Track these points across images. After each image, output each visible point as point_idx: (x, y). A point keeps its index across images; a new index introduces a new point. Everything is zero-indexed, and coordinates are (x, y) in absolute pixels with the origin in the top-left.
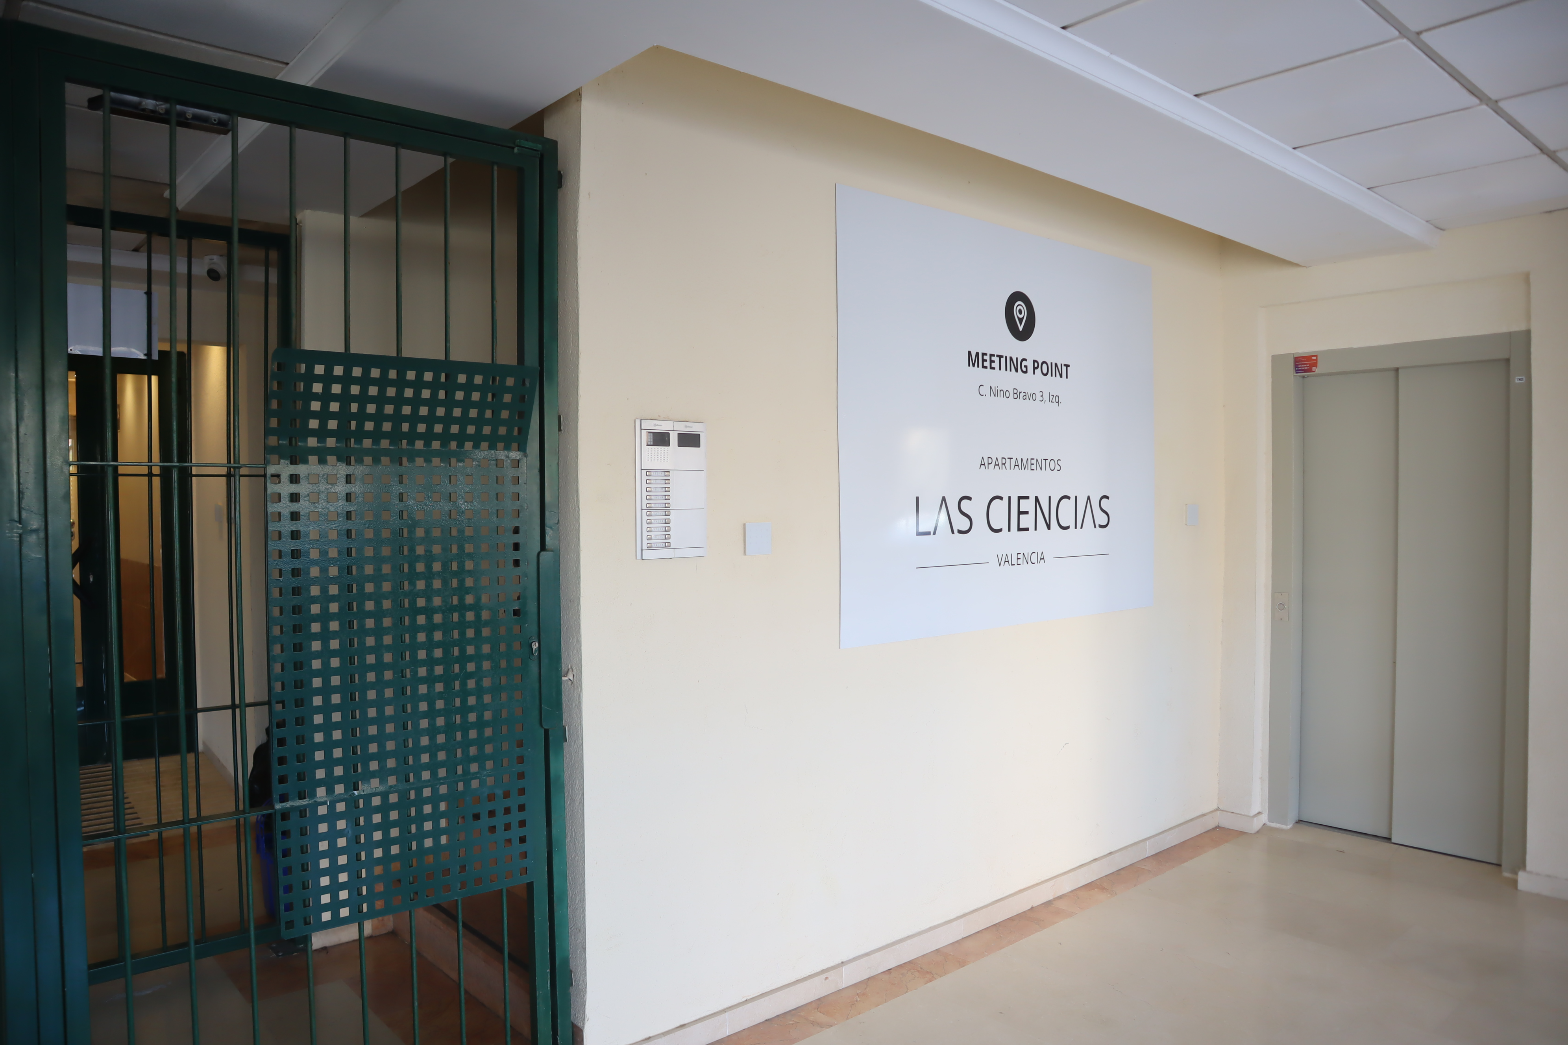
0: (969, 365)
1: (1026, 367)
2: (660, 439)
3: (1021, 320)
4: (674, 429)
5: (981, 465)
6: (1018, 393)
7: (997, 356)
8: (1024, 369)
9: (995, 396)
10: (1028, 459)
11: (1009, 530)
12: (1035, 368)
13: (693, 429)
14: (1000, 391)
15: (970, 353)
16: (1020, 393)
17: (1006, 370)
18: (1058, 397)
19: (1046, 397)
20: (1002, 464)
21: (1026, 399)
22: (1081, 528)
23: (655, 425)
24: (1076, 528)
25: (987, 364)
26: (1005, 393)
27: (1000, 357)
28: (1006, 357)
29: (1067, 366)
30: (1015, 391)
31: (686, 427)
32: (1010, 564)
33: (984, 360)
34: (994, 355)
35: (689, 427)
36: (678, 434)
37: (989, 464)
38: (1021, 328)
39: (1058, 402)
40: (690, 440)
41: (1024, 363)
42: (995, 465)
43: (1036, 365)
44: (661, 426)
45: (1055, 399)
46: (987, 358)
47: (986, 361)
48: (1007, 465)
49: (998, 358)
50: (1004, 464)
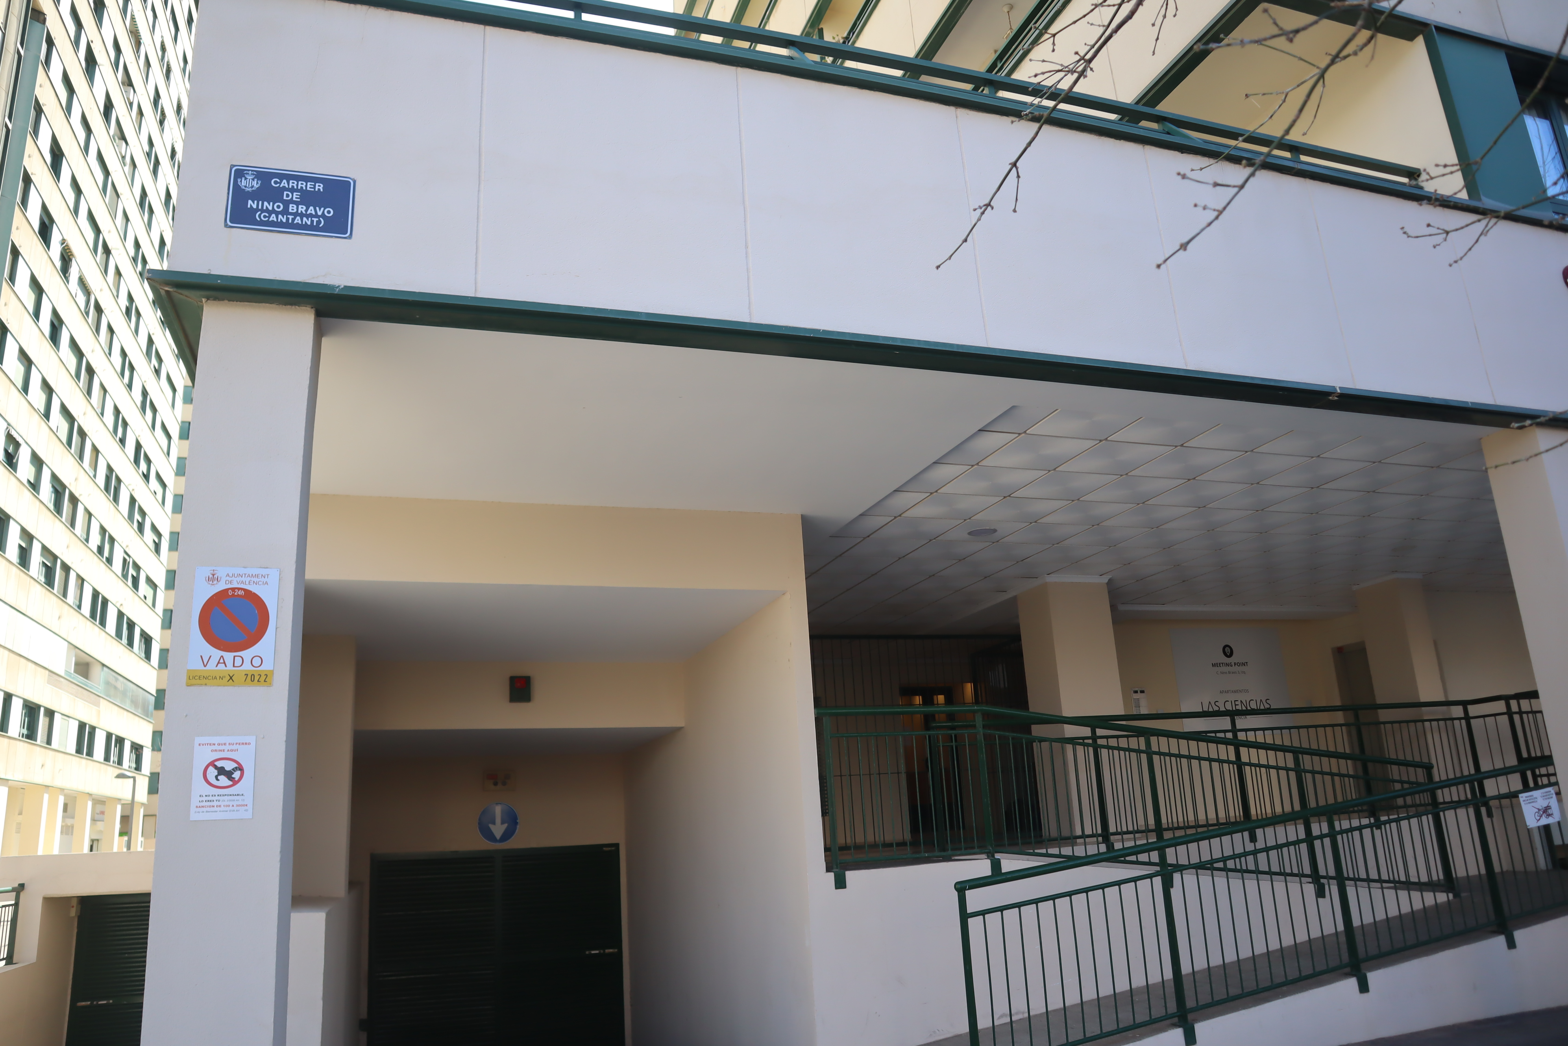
0: (1213, 667)
2: (1136, 692)
3: (1228, 652)
8: (1233, 666)
9: (1223, 674)
15: (1212, 664)
16: (1232, 672)
17: (1227, 667)
18: (1245, 672)
19: (1242, 673)
21: (1234, 674)
25: (1219, 666)
26: (1226, 673)
27: (1222, 663)
28: (1226, 663)
29: (1247, 663)
30: (1230, 672)
38: (1229, 655)
40: (1142, 692)
41: (1232, 664)
43: (1235, 664)
46: (1219, 664)
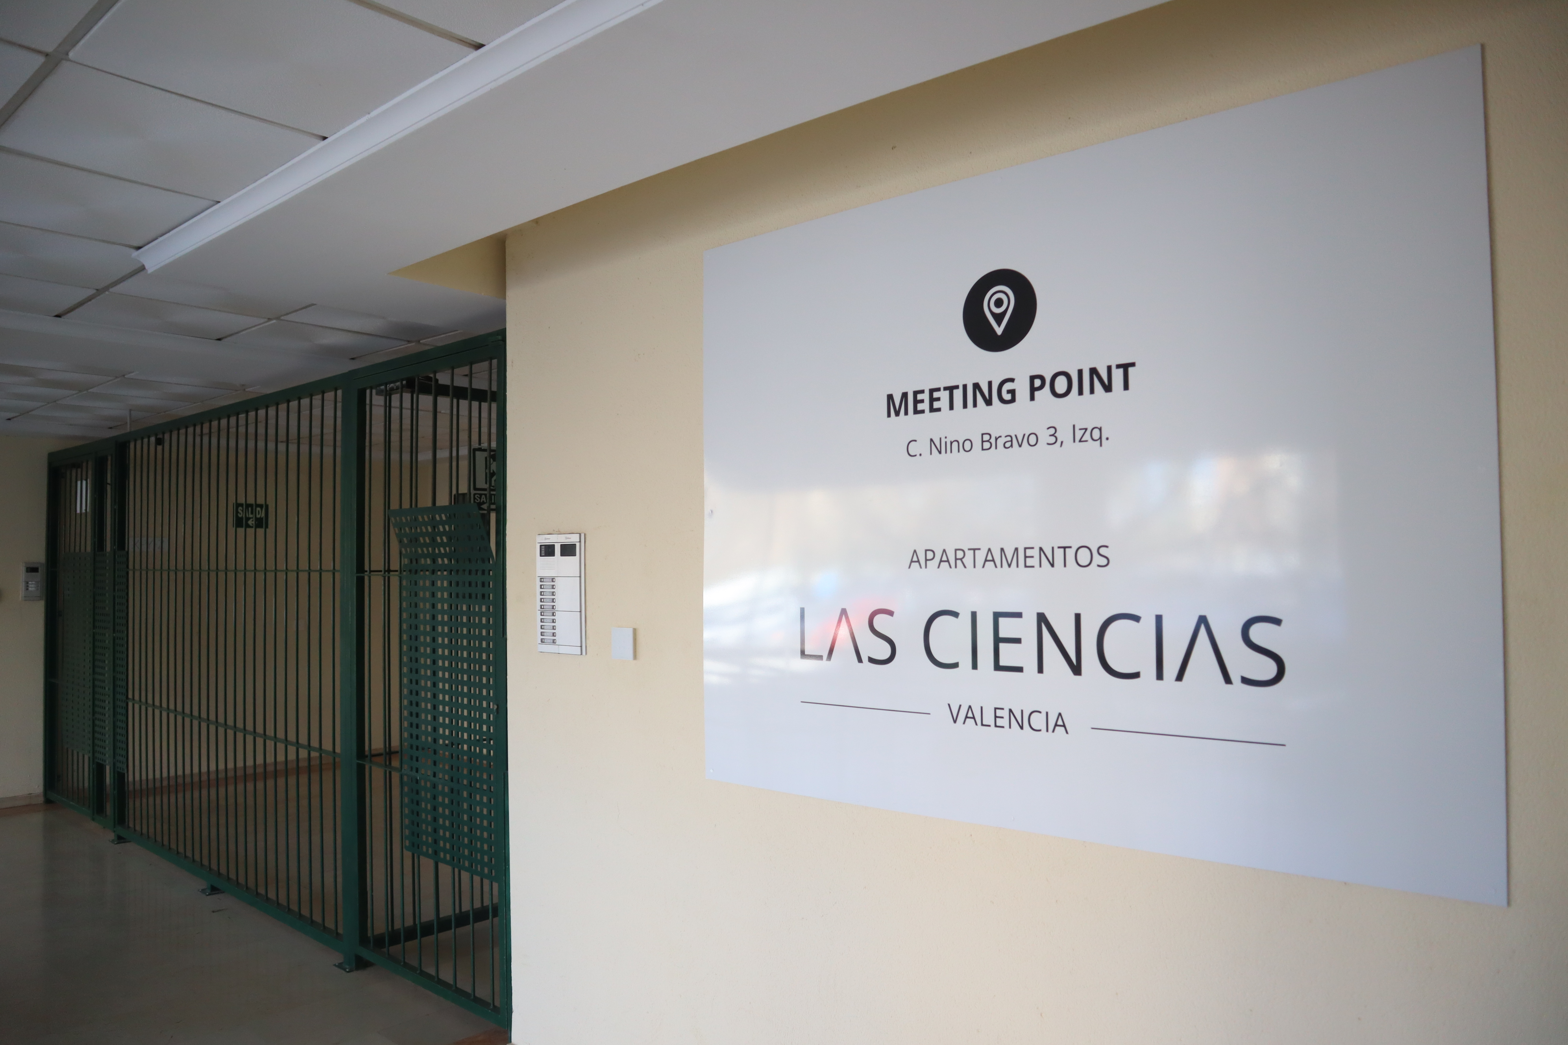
0: (889, 415)
1: (1012, 392)
2: (548, 551)
3: (999, 318)
4: (557, 540)
5: (912, 561)
6: (993, 440)
7: (945, 389)
8: (1007, 397)
9: (940, 452)
10: (1016, 549)
11: (975, 666)
12: (1033, 390)
13: (573, 539)
14: (951, 443)
15: (890, 397)
16: (996, 439)
17: (965, 406)
18: (1100, 429)
19: (1064, 434)
20: (956, 559)
21: (1012, 446)
22: (1180, 677)
23: (546, 539)
24: (1160, 676)
25: (925, 406)
26: (965, 446)
27: (951, 389)
28: (965, 387)
29: (1125, 367)
30: (986, 437)
31: (566, 538)
32: (979, 722)
33: (916, 402)
34: (938, 390)
35: (568, 538)
36: (561, 545)
37: (926, 560)
38: (999, 330)
39: (1101, 438)
40: (568, 550)
41: (1008, 386)
42: (941, 561)
43: (1036, 383)
44: (549, 539)
45: (1097, 435)
46: (925, 397)
47: (922, 401)
48: (968, 560)
49: (947, 392)
50: (961, 559)
